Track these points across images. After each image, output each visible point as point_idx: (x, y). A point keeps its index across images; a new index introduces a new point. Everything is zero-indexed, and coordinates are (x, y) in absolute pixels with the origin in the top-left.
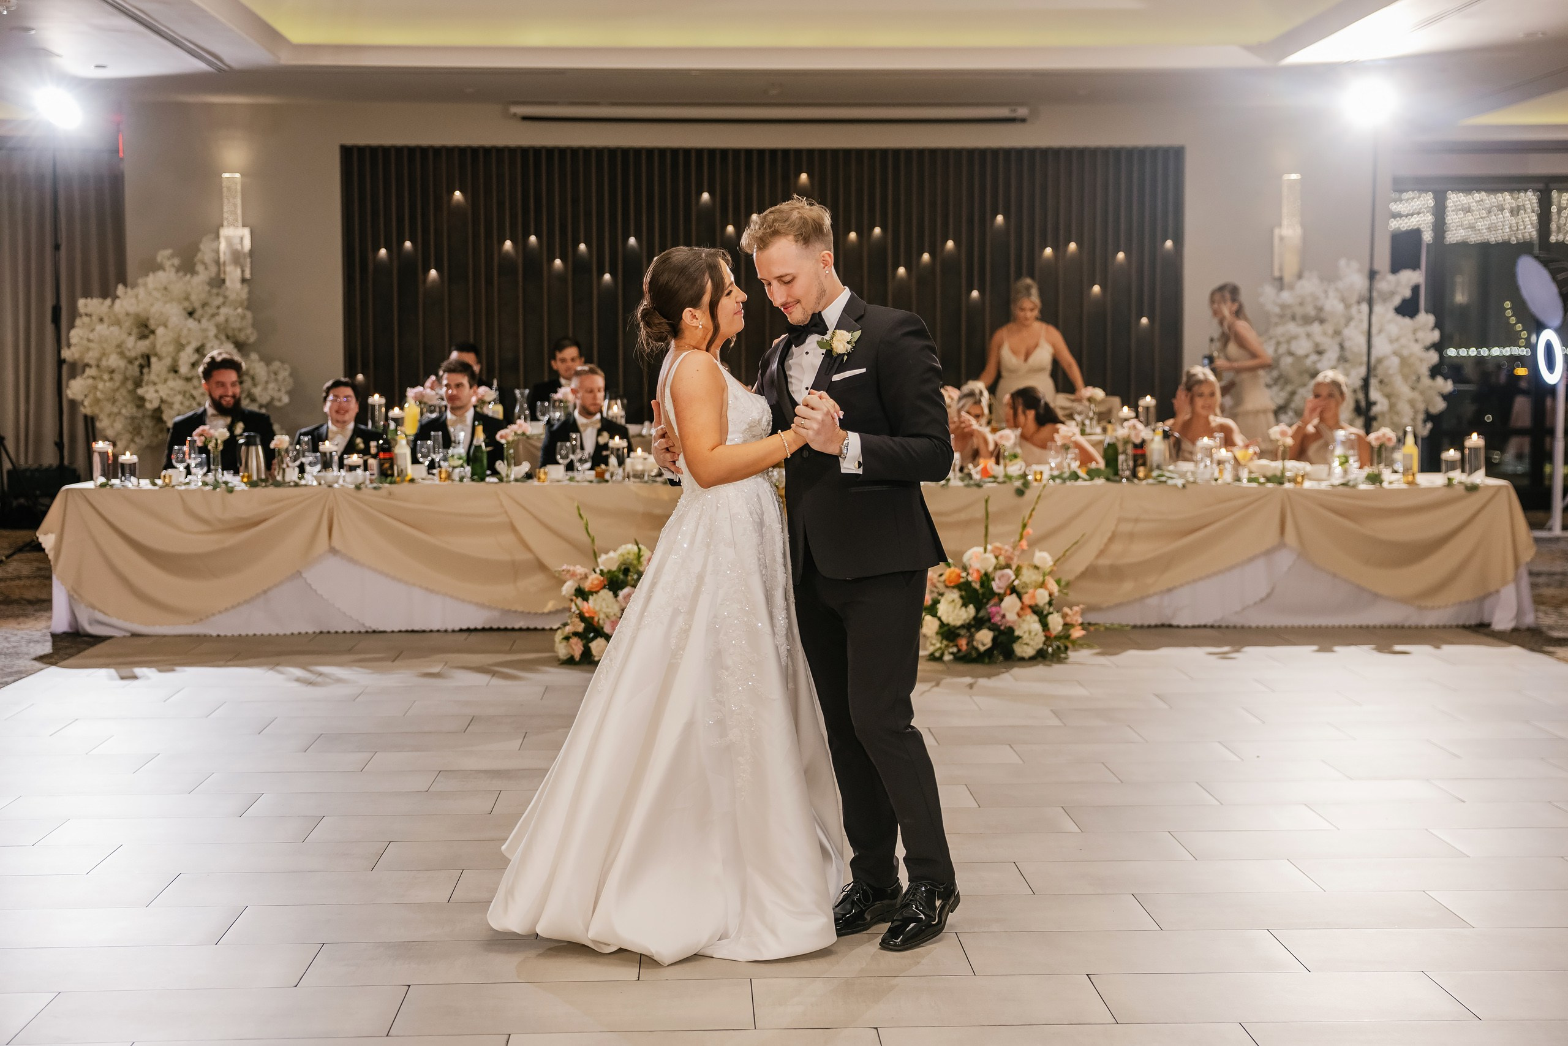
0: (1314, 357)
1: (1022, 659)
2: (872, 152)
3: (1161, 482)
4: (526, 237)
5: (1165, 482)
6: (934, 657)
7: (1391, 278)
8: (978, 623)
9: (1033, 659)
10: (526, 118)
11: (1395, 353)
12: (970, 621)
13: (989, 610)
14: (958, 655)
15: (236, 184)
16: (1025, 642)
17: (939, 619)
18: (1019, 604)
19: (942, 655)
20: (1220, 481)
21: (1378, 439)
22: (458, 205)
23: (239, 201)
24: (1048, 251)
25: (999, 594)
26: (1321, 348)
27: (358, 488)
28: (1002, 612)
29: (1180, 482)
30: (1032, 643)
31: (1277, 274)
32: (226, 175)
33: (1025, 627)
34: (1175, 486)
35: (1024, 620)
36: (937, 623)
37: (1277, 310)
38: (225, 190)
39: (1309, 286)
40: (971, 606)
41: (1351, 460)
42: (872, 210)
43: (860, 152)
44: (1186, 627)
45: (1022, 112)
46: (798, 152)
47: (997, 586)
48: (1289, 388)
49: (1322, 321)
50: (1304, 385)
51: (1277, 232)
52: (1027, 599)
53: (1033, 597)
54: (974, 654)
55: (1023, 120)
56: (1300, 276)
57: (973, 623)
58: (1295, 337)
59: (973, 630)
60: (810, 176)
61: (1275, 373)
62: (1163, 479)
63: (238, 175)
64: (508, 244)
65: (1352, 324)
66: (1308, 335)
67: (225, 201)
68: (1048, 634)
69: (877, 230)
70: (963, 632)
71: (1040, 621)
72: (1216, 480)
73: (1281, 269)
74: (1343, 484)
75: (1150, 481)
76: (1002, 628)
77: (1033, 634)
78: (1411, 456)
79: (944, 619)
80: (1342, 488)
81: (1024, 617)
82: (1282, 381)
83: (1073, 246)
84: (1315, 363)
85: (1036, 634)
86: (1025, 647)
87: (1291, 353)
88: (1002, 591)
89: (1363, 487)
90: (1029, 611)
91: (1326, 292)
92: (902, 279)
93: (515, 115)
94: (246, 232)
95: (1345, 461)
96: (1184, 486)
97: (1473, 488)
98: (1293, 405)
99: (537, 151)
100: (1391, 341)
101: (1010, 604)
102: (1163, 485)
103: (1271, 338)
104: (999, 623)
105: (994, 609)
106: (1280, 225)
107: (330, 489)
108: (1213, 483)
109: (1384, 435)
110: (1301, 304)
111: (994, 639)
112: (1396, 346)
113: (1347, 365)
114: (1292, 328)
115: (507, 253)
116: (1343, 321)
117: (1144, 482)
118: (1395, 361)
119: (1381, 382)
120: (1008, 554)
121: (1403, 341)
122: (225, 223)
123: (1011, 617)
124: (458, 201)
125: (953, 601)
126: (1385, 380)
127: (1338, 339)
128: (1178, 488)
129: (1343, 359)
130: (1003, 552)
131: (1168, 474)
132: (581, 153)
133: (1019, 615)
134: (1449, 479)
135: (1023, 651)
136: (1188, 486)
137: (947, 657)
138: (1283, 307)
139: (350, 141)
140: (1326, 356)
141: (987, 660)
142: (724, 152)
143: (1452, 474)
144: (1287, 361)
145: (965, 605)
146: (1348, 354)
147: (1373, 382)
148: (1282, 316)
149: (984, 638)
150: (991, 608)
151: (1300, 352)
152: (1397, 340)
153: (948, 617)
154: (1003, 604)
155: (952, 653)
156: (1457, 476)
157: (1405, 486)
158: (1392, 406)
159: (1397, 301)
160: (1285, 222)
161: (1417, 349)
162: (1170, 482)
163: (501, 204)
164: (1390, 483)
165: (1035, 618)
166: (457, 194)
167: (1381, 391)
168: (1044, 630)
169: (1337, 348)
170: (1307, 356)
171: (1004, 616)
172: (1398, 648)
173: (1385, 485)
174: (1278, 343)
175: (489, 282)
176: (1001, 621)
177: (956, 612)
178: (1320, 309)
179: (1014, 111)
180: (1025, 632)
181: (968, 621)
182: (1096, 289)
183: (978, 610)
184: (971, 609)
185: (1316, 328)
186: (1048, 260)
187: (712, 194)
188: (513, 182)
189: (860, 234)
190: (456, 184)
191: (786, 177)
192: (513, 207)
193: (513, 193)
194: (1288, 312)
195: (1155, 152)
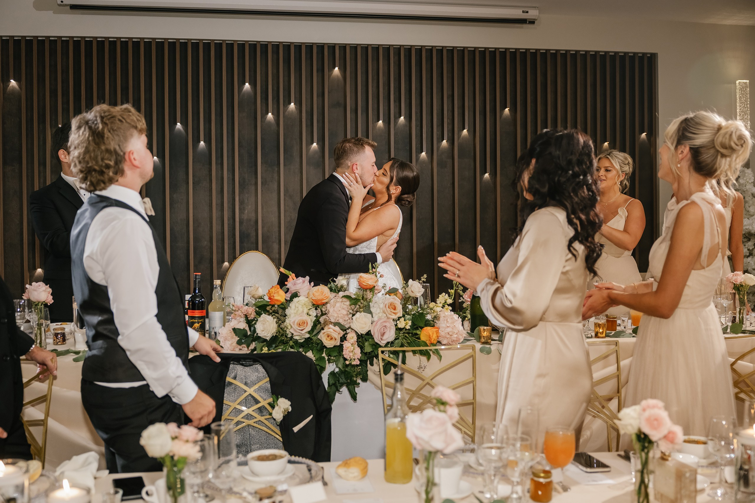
10: (74, 7)
22: (14, 93)
42: (397, 100)
45: (533, 14)
55: (532, 22)
60: (343, 70)
99: (87, 42)
124: (13, 88)
132: (130, 45)
163: (54, 92)
166: (12, 82)
179: (526, 13)
187: (253, 84)
188: (65, 71)
189: (388, 122)
190: (11, 73)
191: (321, 70)
192: (66, 94)
193: (65, 82)
195: (632, 58)
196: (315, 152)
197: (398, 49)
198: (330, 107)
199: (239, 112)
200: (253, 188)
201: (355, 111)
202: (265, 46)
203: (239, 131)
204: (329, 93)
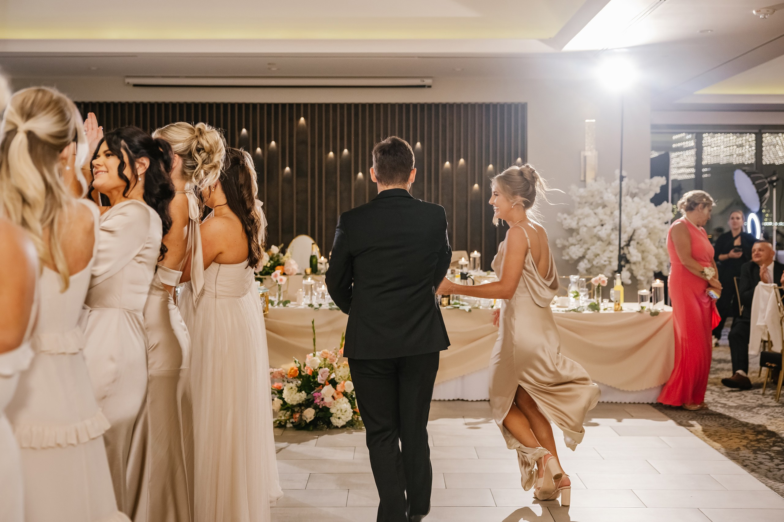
0: (599, 228)
1: (337, 427)
2: (342, 105)
3: (455, 307)
5: (458, 307)
6: (281, 424)
7: (648, 181)
8: (308, 404)
9: (343, 427)
10: (135, 85)
11: (646, 227)
12: (303, 401)
13: (314, 395)
14: (294, 424)
16: (338, 416)
17: (283, 399)
18: (333, 390)
19: (286, 423)
20: (494, 308)
21: (596, 281)
24: (447, 164)
25: (320, 384)
26: (603, 223)
28: (322, 397)
29: (467, 308)
30: (343, 417)
31: (582, 178)
33: (338, 406)
34: (464, 310)
35: (338, 402)
36: (281, 402)
37: (578, 200)
39: (595, 185)
40: (303, 392)
41: (582, 294)
42: (342, 139)
43: (335, 105)
44: (472, 401)
45: (427, 82)
46: (298, 105)
47: (320, 379)
48: (585, 246)
49: (604, 206)
50: (594, 244)
51: (582, 153)
52: (339, 387)
53: (344, 386)
54: (303, 423)
55: (429, 87)
56: (596, 180)
57: (304, 403)
58: (588, 216)
59: (303, 408)
60: (306, 118)
61: (578, 237)
62: (458, 306)
66: (595, 214)
68: (354, 410)
69: (346, 151)
70: (296, 410)
71: (350, 401)
72: (492, 307)
73: (585, 176)
74: (574, 310)
75: (449, 307)
76: (320, 407)
77: (343, 411)
78: (618, 293)
79: (286, 400)
80: (572, 312)
81: (338, 400)
82: (582, 242)
83: (462, 161)
84: (599, 231)
85: (345, 411)
86: (338, 420)
87: (586, 226)
88: (323, 383)
89: (586, 312)
90: (341, 395)
91: (606, 189)
92: (360, 180)
93: (128, 83)
95: (577, 295)
96: (470, 311)
97: (655, 314)
98: (587, 257)
99: (144, 105)
100: (643, 219)
101: (327, 391)
102: (457, 309)
103: (575, 216)
104: (318, 404)
105: (316, 394)
106: (584, 150)
108: (490, 309)
109: (600, 279)
110: (592, 196)
111: (316, 413)
112: (645, 222)
114: (587, 210)
117: (445, 308)
118: (644, 230)
119: (638, 243)
120: (332, 357)
121: (650, 219)
123: (328, 400)
125: (292, 388)
126: (641, 243)
128: (466, 311)
130: (329, 356)
131: (461, 303)
133: (333, 397)
134: (642, 308)
135: (336, 423)
136: (472, 310)
137: (289, 425)
138: (581, 197)
140: (605, 227)
141: (311, 429)
142: (254, 105)
143: (643, 304)
144: (583, 230)
145: (300, 391)
147: (632, 243)
148: (580, 203)
149: (309, 414)
150: (314, 393)
151: (590, 225)
153: (288, 399)
154: (323, 391)
155: (292, 423)
156: (647, 305)
157: (613, 312)
158: (643, 259)
159: (652, 195)
160: (587, 148)
161: (658, 224)
162: (461, 308)
164: (605, 309)
165: (347, 400)
167: (637, 249)
168: (352, 408)
170: (595, 227)
171: (323, 399)
172: (594, 420)
173: (601, 311)
174: (579, 219)
176: (320, 402)
177: (292, 396)
179: (424, 81)
180: (338, 410)
181: (301, 402)
182: (476, 186)
183: (308, 394)
184: (303, 395)
185: (600, 210)
186: (447, 169)
187: (248, 129)
189: (336, 153)
191: (291, 120)
194: (584, 200)
195: (510, 106)
196: (288, 173)
198: (297, 143)
201: (314, 146)
204: (297, 135)
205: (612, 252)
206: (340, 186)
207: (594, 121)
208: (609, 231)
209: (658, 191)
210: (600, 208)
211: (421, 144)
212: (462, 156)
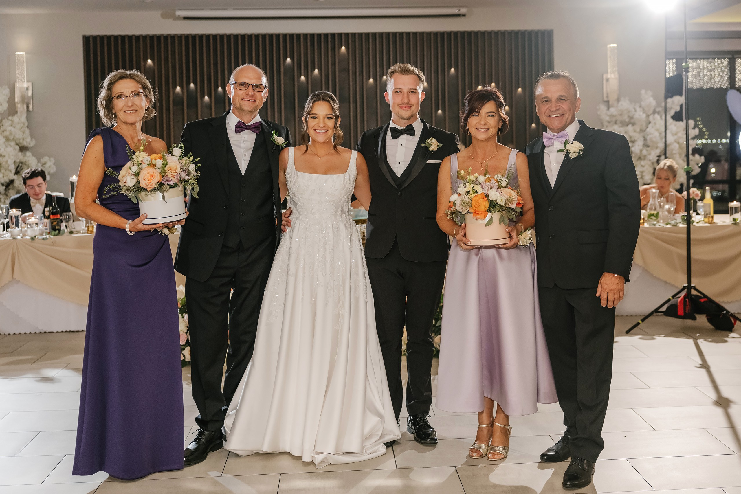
4: (188, 84)
10: (185, 18)
11: (675, 142)
15: (24, 58)
22: (150, 67)
23: (25, 68)
27: (33, 239)
31: (605, 99)
32: (17, 53)
37: (608, 118)
38: (17, 61)
39: (625, 104)
43: (374, 35)
45: (463, 11)
46: (340, 35)
49: (633, 124)
51: (605, 76)
55: (464, 15)
56: (618, 100)
60: (347, 48)
63: (24, 53)
64: (178, 89)
65: (650, 126)
67: (17, 68)
73: (607, 97)
89: (680, 225)
91: (634, 108)
93: (179, 16)
94: (30, 85)
99: (193, 37)
106: (606, 72)
107: (14, 240)
110: (621, 115)
112: (676, 137)
113: (648, 149)
115: (178, 93)
116: (644, 124)
118: (677, 146)
122: (17, 80)
124: (150, 65)
127: (642, 134)
129: (646, 146)
132: (218, 37)
134: (735, 220)
138: (611, 116)
139: (88, 33)
146: (649, 143)
152: (676, 134)
157: (706, 224)
159: (672, 112)
160: (609, 70)
163: (174, 67)
164: (699, 222)
166: (149, 61)
169: (643, 139)
175: (168, 110)
178: (631, 118)
179: (459, 10)
187: (292, 59)
188: (180, 54)
189: (375, 80)
190: (149, 56)
191: (333, 49)
192: (181, 68)
193: (181, 60)
194: (614, 119)
195: (537, 33)
197: (381, 34)
198: (339, 71)
199: (284, 76)
200: (293, 122)
201: (355, 73)
202: (299, 36)
203: (284, 88)
204: (339, 62)
205: (643, 166)
206: (381, 110)
207: (615, 45)
208: (641, 147)
209: (678, 109)
210: (630, 126)
211: (455, 69)
212: (493, 81)
